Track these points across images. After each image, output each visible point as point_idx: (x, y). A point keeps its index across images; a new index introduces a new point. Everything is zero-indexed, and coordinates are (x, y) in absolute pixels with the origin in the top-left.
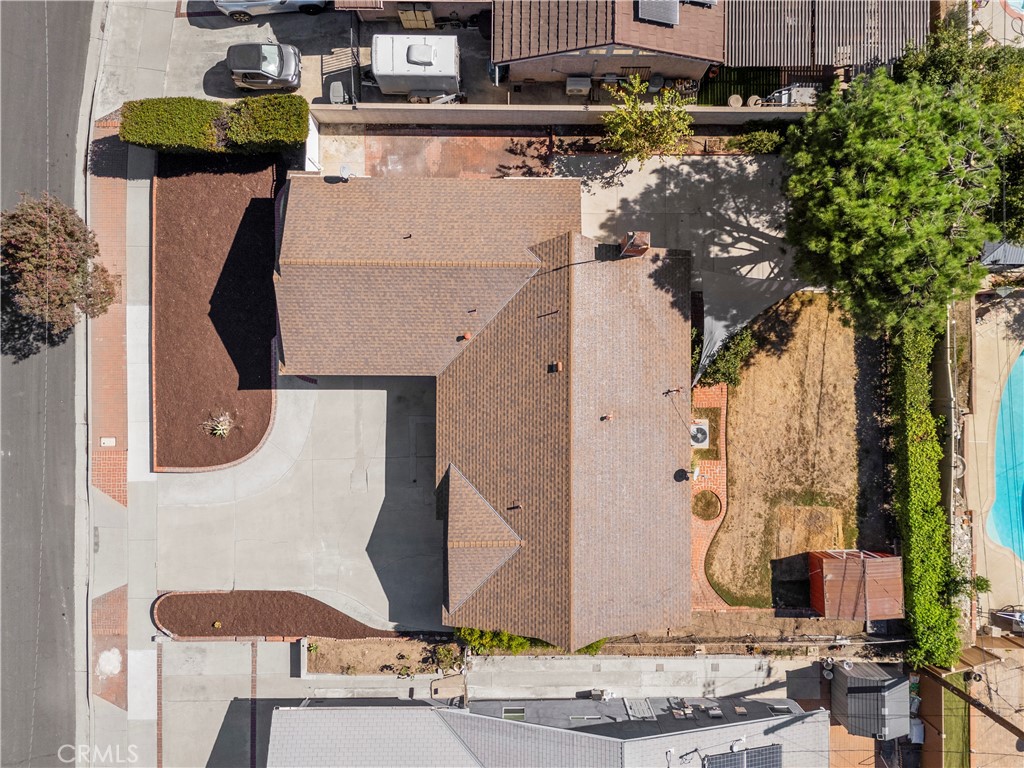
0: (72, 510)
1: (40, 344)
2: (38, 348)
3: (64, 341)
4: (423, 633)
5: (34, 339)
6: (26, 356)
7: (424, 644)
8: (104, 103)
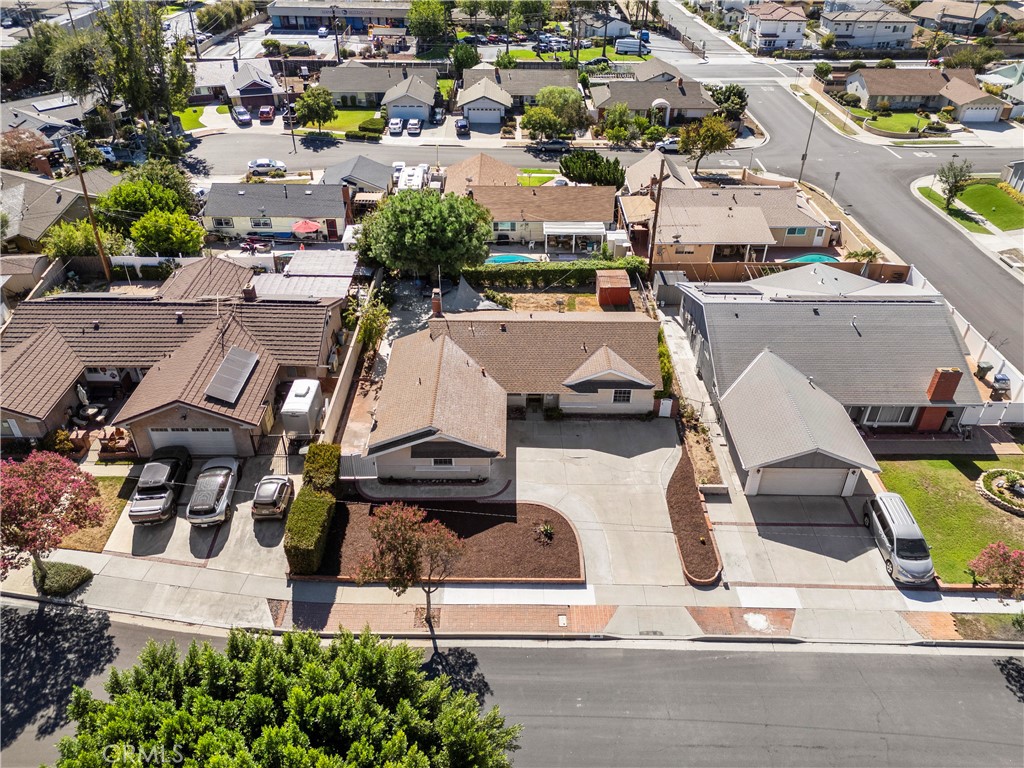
0: (626, 651)
1: (474, 674)
2: (478, 675)
3: (473, 655)
4: (679, 433)
5: (469, 678)
6: (486, 685)
7: (687, 432)
8: (260, 620)
